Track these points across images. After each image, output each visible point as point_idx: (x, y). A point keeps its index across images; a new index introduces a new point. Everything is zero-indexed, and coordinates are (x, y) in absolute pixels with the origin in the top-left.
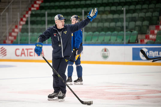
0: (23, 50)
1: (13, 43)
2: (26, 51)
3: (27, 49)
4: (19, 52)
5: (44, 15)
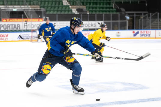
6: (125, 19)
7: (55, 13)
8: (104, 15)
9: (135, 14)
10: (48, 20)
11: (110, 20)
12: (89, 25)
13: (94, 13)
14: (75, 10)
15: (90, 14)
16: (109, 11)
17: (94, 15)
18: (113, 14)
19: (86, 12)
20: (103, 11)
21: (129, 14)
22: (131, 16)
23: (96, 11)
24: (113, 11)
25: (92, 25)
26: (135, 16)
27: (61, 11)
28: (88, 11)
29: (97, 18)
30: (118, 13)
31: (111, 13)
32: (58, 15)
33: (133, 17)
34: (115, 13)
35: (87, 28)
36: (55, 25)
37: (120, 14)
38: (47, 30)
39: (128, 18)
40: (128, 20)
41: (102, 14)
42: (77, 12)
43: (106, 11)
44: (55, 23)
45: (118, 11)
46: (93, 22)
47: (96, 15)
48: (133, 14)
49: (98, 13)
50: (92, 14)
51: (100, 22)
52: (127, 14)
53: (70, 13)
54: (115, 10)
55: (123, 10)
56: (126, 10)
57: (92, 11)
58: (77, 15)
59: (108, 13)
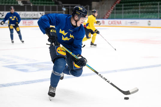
0: (112, 22)
1: (108, 18)
2: (113, 22)
3: (114, 21)
4: (110, 23)
5: (121, 6)
6: (62, 10)
7: (3, 4)
8: (44, 7)
9: (70, 7)
10: (13, 9)
11: (49, 11)
12: (33, 15)
13: (36, 5)
14: (21, 2)
15: (33, 6)
16: (49, 4)
17: (37, 6)
18: (52, 6)
19: (30, 4)
20: (44, 4)
21: (65, 7)
22: (67, 8)
23: (38, 4)
24: (52, 4)
25: (35, 15)
26: (70, 8)
27: (9, 3)
28: (31, 3)
29: (39, 9)
30: (56, 5)
31: (51, 5)
32: (6, 6)
33: (69, 9)
34: (53, 5)
35: (31, 17)
36: (4, 14)
37: (58, 6)
38: (11, 19)
39: (64, 9)
40: (65, 11)
41: (43, 6)
42: (22, 3)
43: (46, 4)
44: (3, 13)
45: (56, 3)
46: (36, 13)
47: (38, 7)
48: (68, 6)
49: (39, 5)
50: (34, 6)
51: (42, 12)
52: (64, 6)
53: (16, 4)
54: (54, 2)
55: (60, 3)
56: (63, 3)
57: (35, 3)
58: (22, 6)
59: (48, 5)
